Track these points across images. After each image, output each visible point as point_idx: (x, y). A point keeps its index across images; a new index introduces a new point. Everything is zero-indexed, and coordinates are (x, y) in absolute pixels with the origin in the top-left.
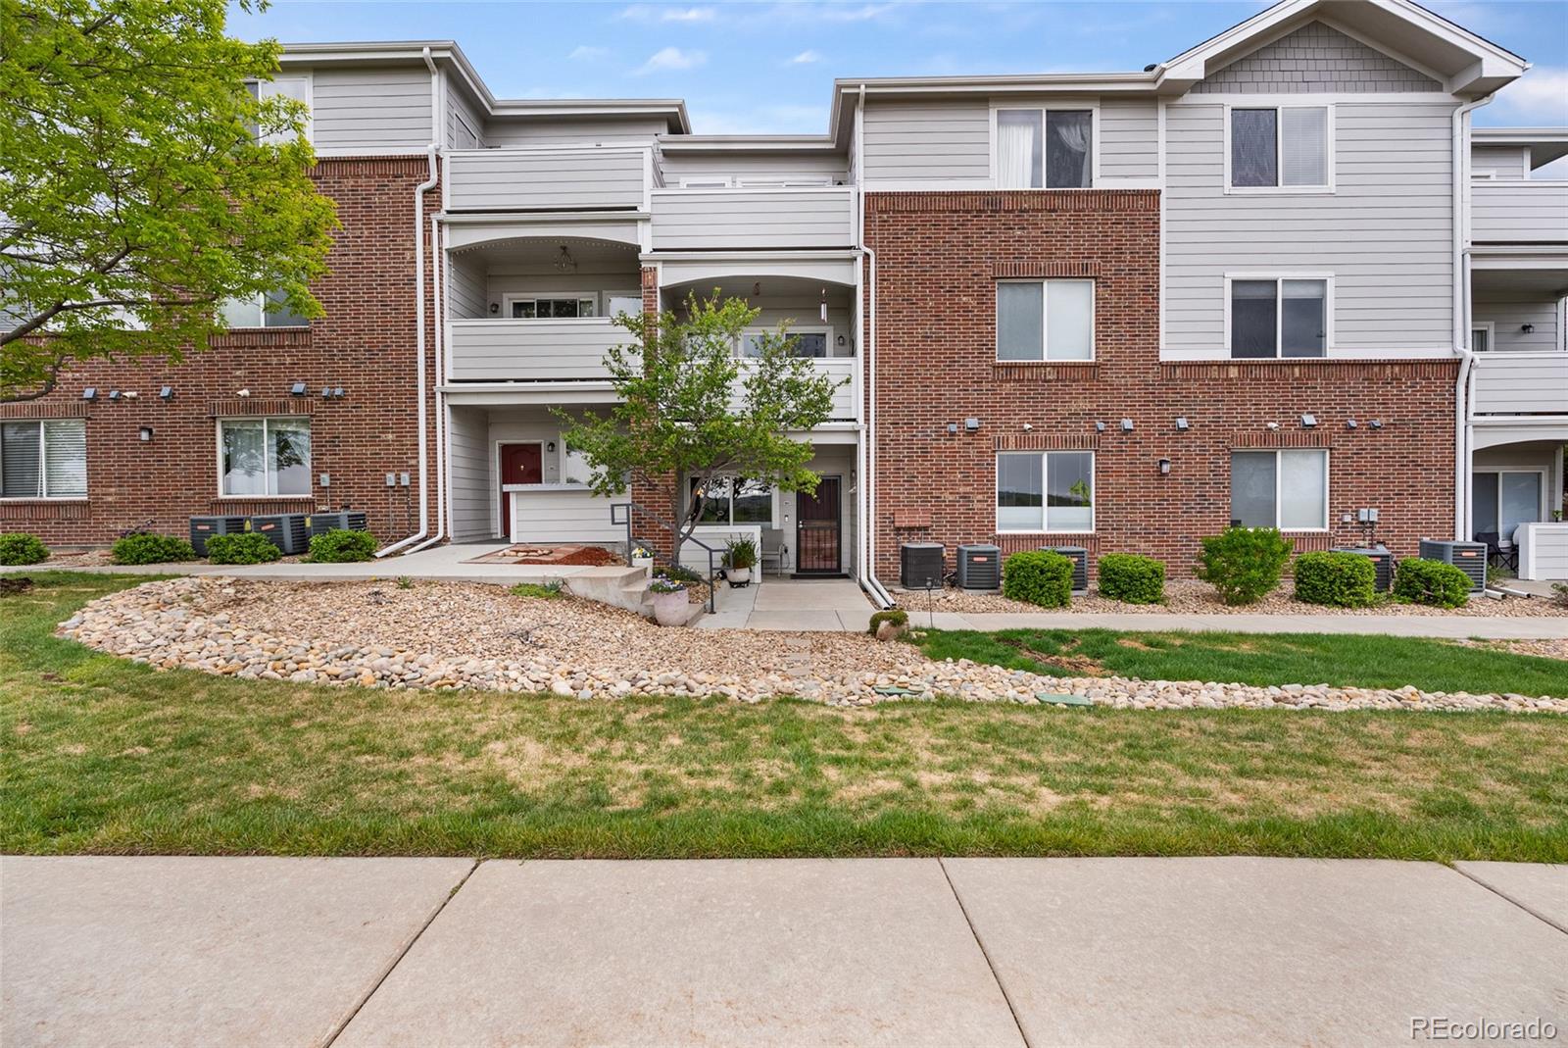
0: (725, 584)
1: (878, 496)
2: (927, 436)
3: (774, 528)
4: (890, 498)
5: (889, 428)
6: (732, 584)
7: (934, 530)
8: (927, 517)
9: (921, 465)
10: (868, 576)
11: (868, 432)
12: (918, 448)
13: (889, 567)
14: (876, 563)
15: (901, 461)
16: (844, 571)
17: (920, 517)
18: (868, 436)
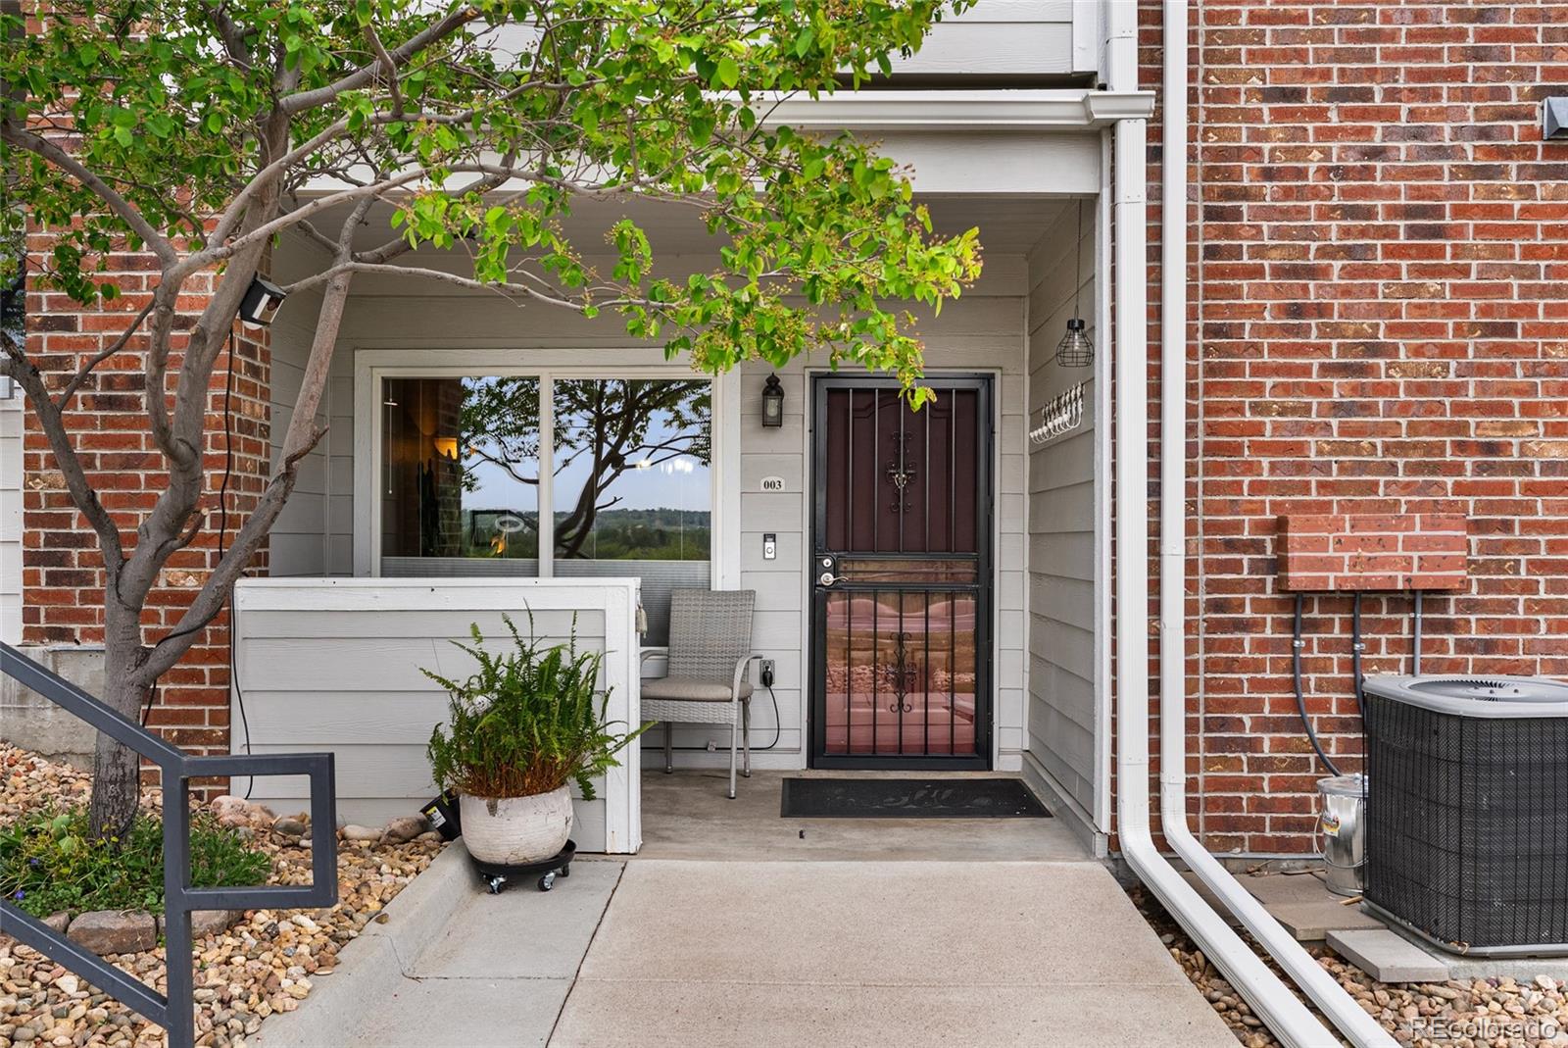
0: (447, 871)
1: (1201, 439)
2: (1441, 152)
3: (718, 585)
4: (1258, 448)
5: (1255, 116)
6: (488, 875)
7: (1471, 606)
8: (1447, 543)
9: (1410, 291)
10: (1156, 825)
11: (1156, 133)
12: (1393, 212)
13: (1254, 785)
14: (1191, 765)
15: (1312, 272)
16: (1007, 763)
17: (1411, 544)
18: (1155, 154)
